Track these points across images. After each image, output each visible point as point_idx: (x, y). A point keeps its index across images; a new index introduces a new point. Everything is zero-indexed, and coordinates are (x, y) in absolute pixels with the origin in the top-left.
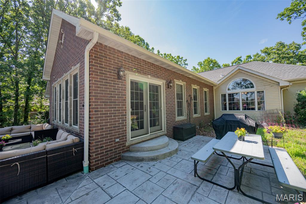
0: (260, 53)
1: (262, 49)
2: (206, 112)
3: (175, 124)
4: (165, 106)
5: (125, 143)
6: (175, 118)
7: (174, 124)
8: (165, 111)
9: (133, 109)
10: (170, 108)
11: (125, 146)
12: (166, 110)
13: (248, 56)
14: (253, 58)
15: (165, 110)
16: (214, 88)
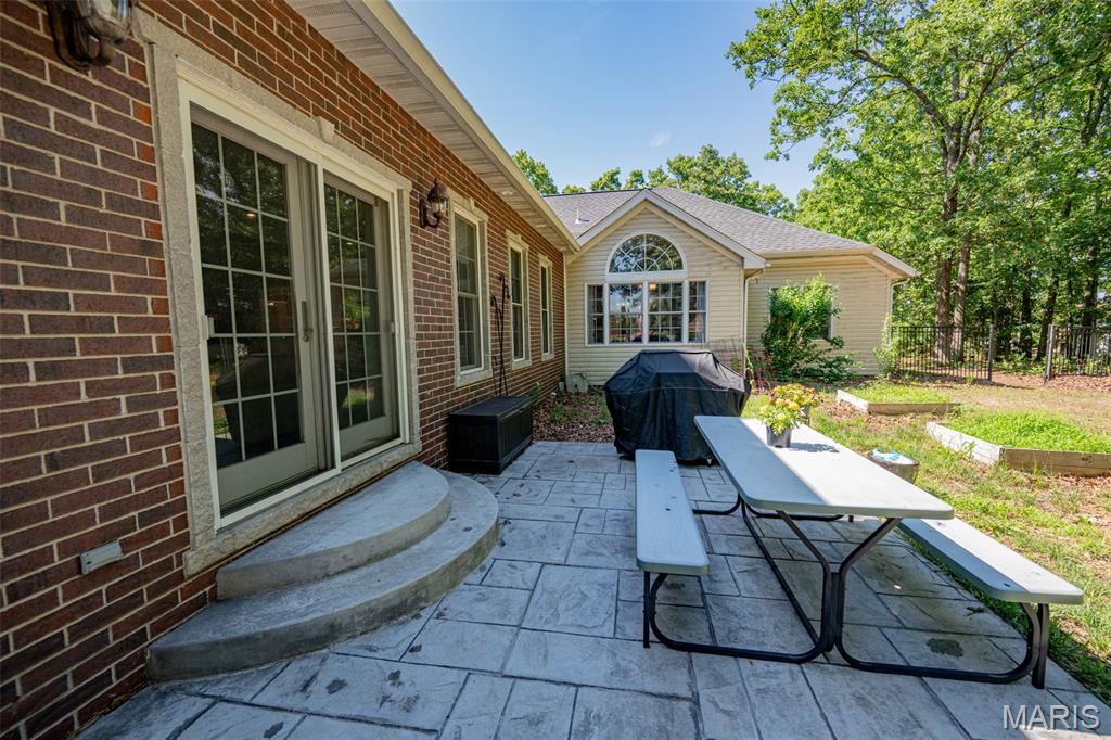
1: (672, 160)
2: (546, 351)
3: (452, 403)
4: (412, 315)
5: (179, 556)
6: (453, 373)
7: (448, 405)
8: (413, 341)
9: (221, 325)
10: (434, 328)
11: (180, 577)
12: (419, 337)
13: (635, 175)
14: (647, 180)
15: (413, 334)
16: (567, 260)
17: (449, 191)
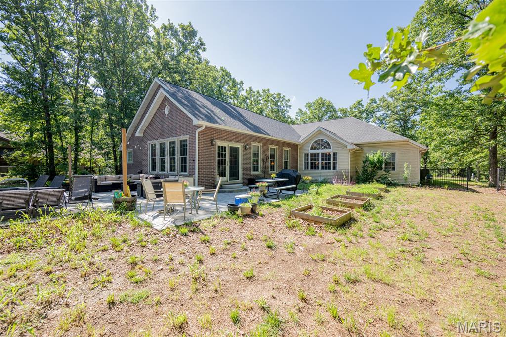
3: (250, 177)
6: (250, 172)
9: (219, 164)
10: (246, 165)
16: (299, 147)
17: (251, 143)
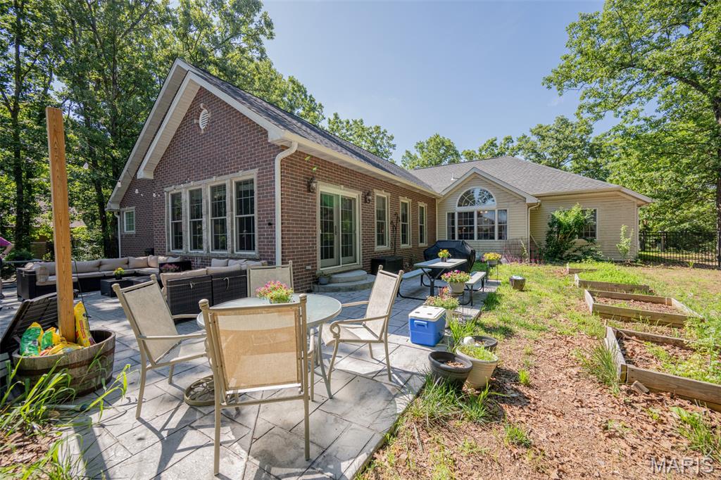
0: (529, 134)
1: (533, 128)
2: (421, 241)
5: (316, 272)
6: (374, 246)
7: (372, 257)
9: (322, 231)
10: (368, 232)
11: (315, 276)
12: (362, 234)
13: (507, 139)
16: (438, 202)
17: (375, 190)
